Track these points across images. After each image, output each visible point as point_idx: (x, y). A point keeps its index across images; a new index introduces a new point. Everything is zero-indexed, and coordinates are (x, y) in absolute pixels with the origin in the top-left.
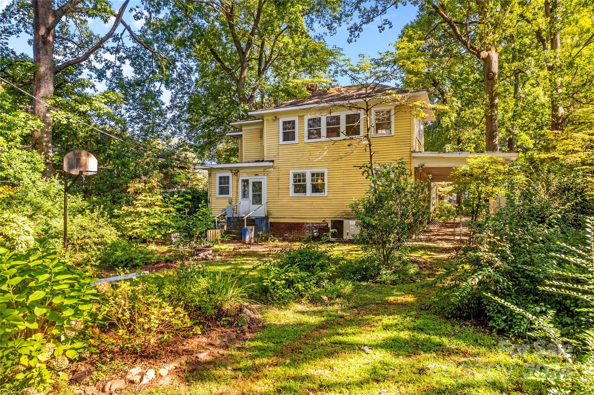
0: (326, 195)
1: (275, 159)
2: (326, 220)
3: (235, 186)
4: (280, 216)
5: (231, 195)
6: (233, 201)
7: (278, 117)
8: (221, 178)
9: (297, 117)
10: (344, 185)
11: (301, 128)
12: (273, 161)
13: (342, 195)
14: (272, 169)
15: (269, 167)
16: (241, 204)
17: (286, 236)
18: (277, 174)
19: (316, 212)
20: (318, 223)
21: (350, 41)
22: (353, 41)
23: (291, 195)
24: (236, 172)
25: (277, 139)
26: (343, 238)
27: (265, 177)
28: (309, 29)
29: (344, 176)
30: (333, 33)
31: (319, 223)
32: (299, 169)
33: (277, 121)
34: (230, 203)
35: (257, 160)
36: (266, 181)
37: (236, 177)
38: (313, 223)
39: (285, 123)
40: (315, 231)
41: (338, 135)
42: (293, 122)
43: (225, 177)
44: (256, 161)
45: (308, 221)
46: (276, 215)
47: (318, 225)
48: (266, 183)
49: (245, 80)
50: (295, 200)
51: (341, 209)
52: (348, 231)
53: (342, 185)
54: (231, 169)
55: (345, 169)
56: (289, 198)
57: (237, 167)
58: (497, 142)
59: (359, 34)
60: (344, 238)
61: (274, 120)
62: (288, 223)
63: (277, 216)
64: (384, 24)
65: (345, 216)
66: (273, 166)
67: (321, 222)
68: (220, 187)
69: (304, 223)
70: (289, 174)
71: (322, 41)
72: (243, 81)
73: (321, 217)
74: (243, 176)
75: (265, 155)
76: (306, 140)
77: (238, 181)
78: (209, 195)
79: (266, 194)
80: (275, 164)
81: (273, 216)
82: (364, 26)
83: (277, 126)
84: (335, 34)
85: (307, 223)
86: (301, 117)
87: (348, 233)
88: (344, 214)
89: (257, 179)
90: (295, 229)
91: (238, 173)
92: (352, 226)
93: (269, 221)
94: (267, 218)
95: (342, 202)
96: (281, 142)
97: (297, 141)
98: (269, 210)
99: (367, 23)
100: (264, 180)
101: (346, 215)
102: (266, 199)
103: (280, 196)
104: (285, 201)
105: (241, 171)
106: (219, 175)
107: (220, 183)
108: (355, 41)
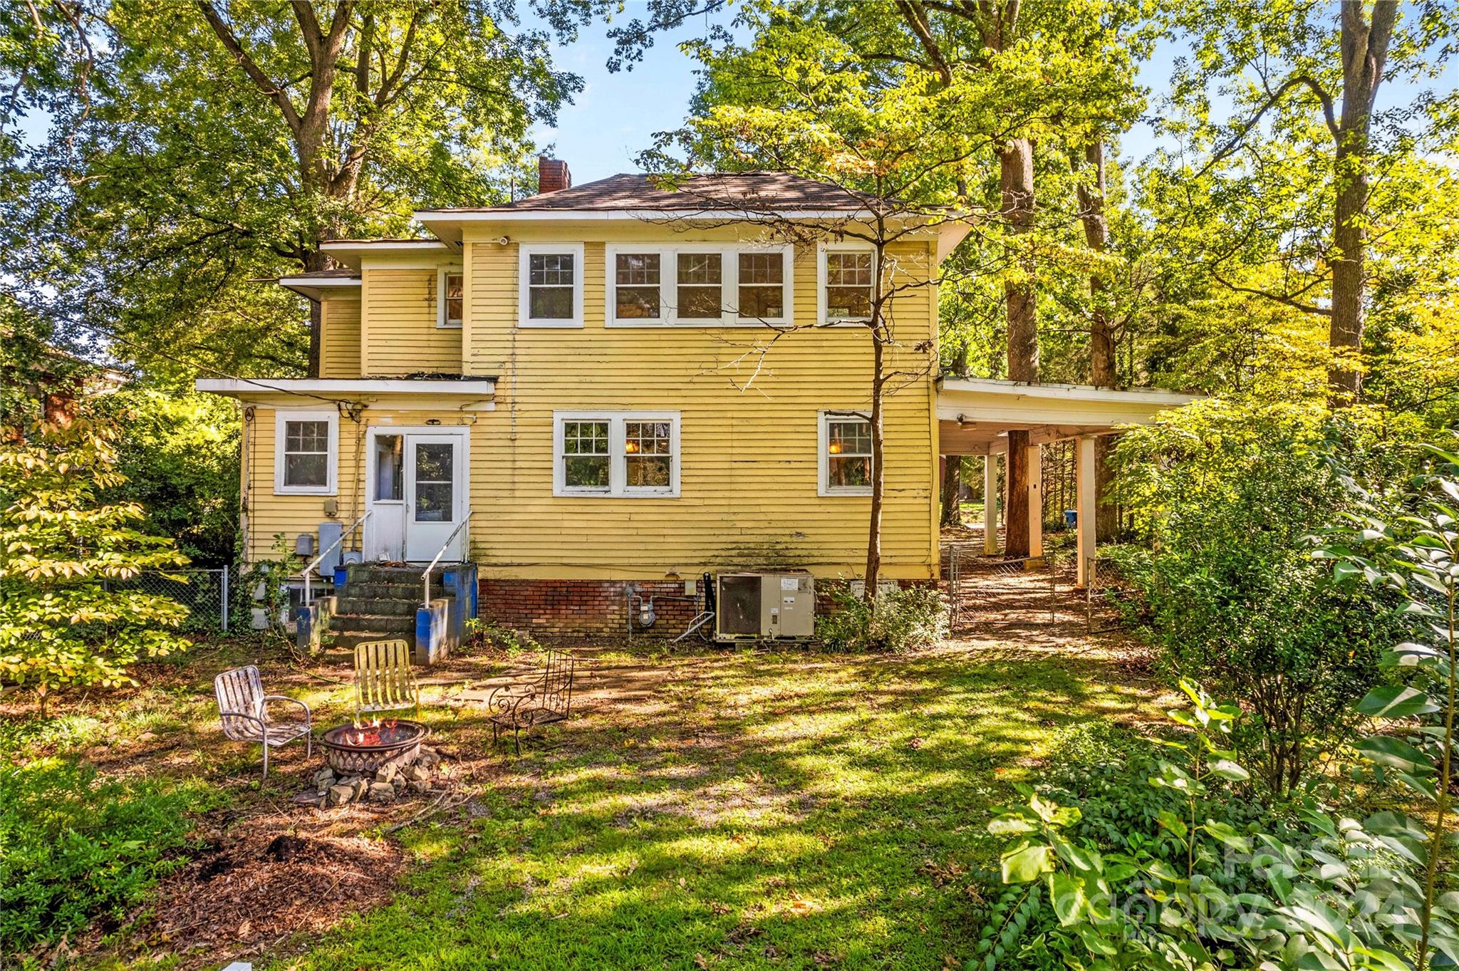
0: (677, 493)
1: (501, 372)
2: (678, 570)
3: (351, 456)
4: (516, 561)
5: (332, 487)
6: (343, 507)
7: (514, 239)
8: (293, 427)
9: (583, 246)
10: (735, 465)
11: (596, 280)
12: (494, 380)
13: (727, 494)
14: (491, 406)
15: (481, 399)
16: (373, 519)
17: (539, 626)
18: (509, 422)
19: (642, 547)
20: (648, 582)
21: (613, 67)
22: (623, 66)
23: (557, 492)
24: (355, 408)
25: (510, 309)
26: (759, 631)
27: (466, 431)
28: (502, 14)
29: (735, 436)
30: (567, 37)
31: (654, 582)
32: (586, 411)
33: (511, 252)
34: (330, 515)
35: (414, 371)
36: (468, 443)
37: (352, 426)
38: (632, 583)
39: (536, 261)
40: (644, 608)
41: (717, 313)
42: (568, 262)
43: (308, 426)
44: (411, 377)
45: (617, 576)
46: (503, 556)
47: (648, 587)
48: (468, 450)
49: (324, 120)
50: (571, 509)
51: (723, 539)
52: (775, 611)
53: (726, 465)
54: (336, 400)
55: (736, 414)
56: (551, 501)
57: (360, 394)
58: (1037, 363)
59: (640, 52)
60: (764, 632)
61: (500, 248)
62: (546, 582)
63: (507, 561)
64: (713, 37)
65: (736, 560)
66: (494, 396)
67: (660, 577)
68: (290, 459)
69: (600, 582)
70: (552, 425)
71: (538, 51)
72: (318, 122)
73: (660, 561)
74: (380, 423)
75: (466, 356)
76: (610, 319)
77: (360, 440)
78: (243, 485)
79: (467, 486)
80: (503, 390)
81: (494, 560)
82: (658, 35)
83: (510, 267)
84: (573, 40)
85: (613, 583)
86: (595, 248)
87: (775, 617)
88: (734, 553)
89: (435, 436)
90: (569, 602)
91: (364, 414)
92: (789, 593)
93: (480, 576)
94: (470, 566)
95: (725, 517)
96: (524, 319)
97: (578, 319)
98: (479, 538)
99: (666, 25)
100: (460, 439)
101: (739, 556)
102: (467, 502)
103: (518, 494)
104: (536, 510)
105: (372, 406)
106: (284, 416)
107: (291, 445)
108: (630, 69)
